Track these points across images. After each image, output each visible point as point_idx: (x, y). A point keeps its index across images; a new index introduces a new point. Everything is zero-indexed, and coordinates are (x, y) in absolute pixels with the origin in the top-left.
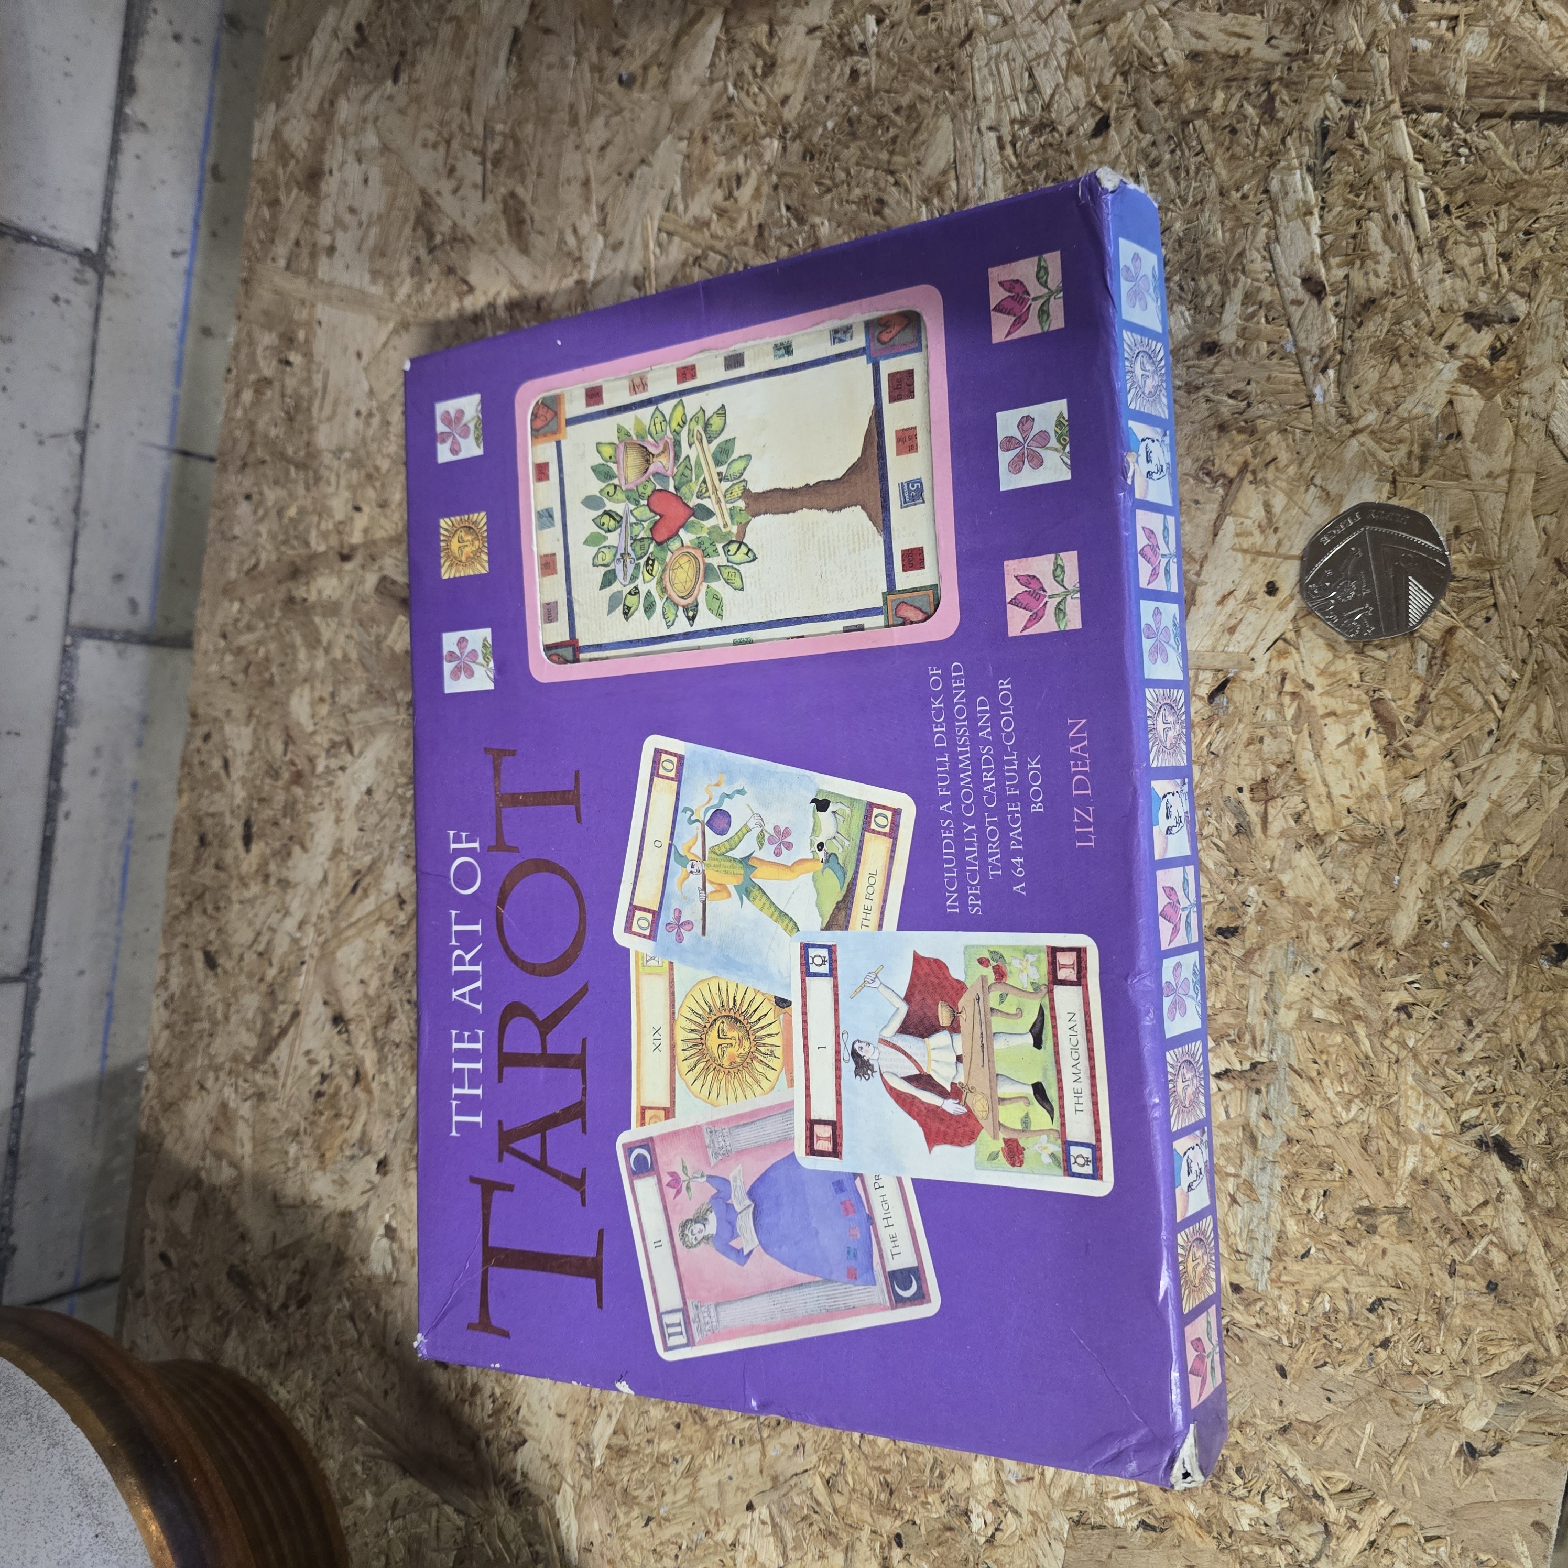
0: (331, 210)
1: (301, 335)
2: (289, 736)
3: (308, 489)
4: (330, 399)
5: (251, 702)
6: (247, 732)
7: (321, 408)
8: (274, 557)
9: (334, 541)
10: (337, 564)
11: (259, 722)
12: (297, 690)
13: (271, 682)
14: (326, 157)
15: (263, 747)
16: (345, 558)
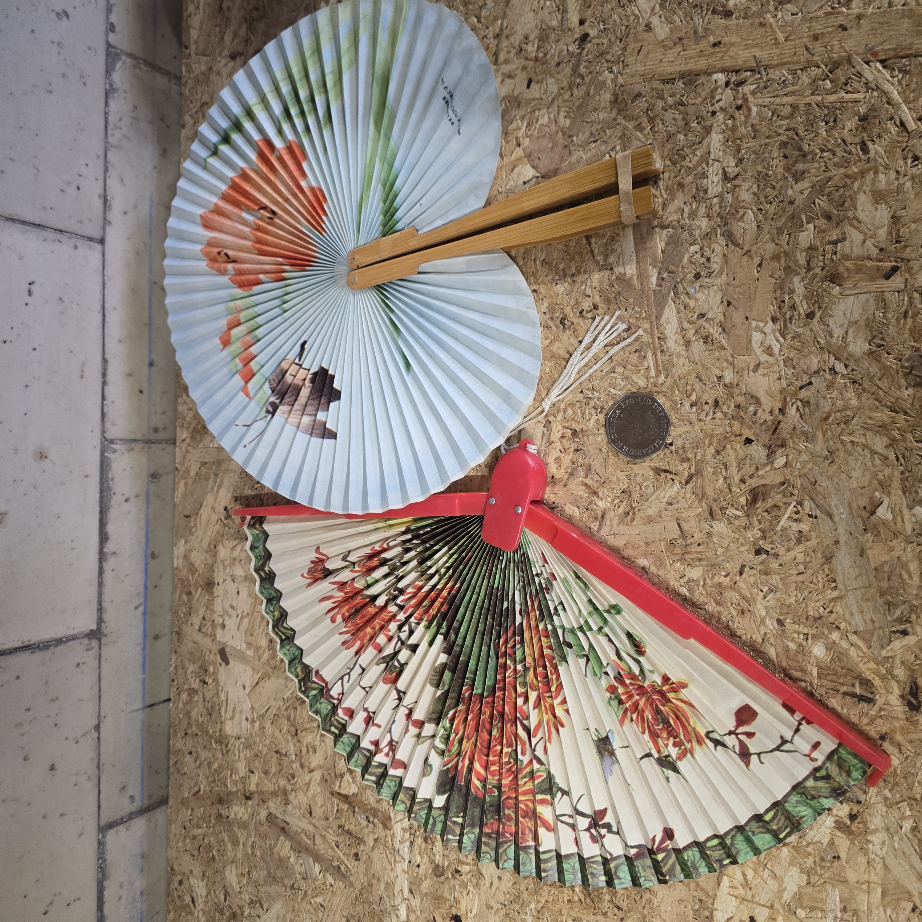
0: (221, 605)
1: (211, 669)
2: (226, 891)
3: (223, 755)
4: (230, 708)
5: (204, 868)
6: (202, 884)
7: (226, 712)
8: (208, 789)
9: (240, 786)
10: (244, 801)
11: (209, 880)
12: (229, 866)
13: (213, 859)
14: (215, 574)
15: (213, 894)
16: (248, 798)
